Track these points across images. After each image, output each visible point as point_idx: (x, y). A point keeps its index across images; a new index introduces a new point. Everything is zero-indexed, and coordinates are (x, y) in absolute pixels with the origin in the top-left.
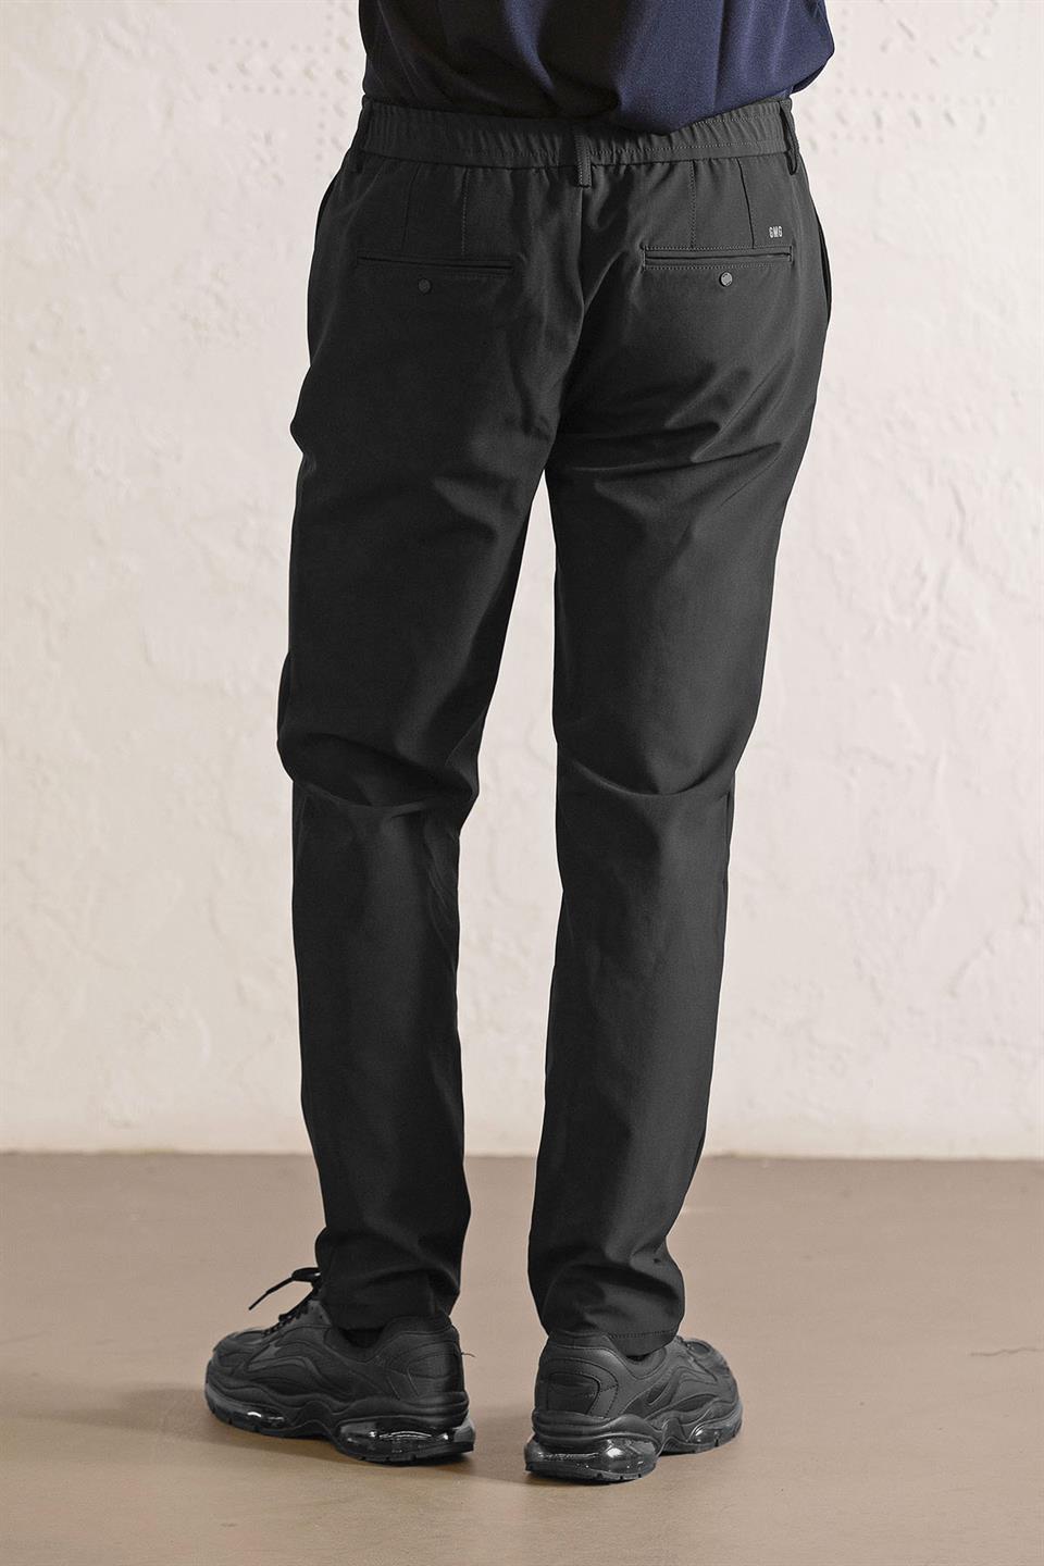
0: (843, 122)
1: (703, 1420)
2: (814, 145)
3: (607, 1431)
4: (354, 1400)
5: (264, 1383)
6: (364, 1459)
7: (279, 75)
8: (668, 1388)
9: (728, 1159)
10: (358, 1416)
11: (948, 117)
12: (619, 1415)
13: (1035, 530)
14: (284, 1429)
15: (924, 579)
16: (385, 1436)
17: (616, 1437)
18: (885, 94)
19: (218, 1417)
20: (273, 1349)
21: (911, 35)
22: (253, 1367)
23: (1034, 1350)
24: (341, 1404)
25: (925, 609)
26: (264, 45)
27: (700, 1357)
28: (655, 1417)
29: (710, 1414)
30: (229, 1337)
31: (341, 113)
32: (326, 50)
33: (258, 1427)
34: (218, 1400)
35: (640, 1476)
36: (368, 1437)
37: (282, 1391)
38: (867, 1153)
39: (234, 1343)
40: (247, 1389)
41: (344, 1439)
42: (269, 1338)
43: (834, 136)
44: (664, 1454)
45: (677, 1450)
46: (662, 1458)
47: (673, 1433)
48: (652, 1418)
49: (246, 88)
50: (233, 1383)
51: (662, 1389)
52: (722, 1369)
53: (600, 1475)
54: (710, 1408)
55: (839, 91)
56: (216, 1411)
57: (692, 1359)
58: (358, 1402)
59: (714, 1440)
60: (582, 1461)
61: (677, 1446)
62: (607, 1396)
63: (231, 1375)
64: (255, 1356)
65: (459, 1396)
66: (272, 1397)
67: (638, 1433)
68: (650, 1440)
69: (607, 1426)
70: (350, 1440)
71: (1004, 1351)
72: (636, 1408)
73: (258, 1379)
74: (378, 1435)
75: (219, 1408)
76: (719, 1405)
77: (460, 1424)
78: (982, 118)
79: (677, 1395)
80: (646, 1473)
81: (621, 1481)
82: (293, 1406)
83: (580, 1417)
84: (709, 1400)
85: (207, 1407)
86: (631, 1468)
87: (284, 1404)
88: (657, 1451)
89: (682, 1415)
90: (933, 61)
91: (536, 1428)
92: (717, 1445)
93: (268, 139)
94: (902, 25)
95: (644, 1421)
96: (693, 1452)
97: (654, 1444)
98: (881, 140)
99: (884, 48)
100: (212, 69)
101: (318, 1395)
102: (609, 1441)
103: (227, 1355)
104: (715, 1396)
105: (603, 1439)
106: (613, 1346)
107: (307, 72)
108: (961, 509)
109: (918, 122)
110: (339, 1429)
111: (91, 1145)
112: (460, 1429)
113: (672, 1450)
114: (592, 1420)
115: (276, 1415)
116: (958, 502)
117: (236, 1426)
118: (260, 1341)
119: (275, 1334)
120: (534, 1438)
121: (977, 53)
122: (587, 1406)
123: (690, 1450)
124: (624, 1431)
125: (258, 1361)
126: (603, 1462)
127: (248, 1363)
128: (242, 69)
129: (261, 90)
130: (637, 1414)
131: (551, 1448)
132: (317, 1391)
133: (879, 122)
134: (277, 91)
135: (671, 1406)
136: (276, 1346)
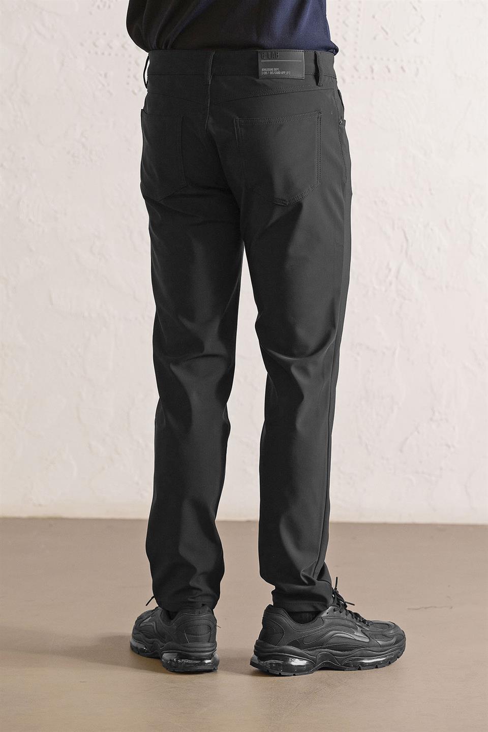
0: (357, 70)
2: (344, 81)
4: (166, 642)
7: (111, 48)
10: (167, 650)
11: (402, 68)
13: (439, 249)
14: (148, 654)
15: (390, 270)
18: (375, 59)
20: (149, 618)
21: (387, 33)
23: (435, 607)
24: (162, 644)
25: (391, 283)
26: (105, 34)
31: (138, 64)
33: (139, 652)
37: (147, 637)
38: (363, 520)
40: (138, 635)
43: (353, 77)
49: (96, 53)
50: (136, 632)
55: (355, 57)
66: (144, 639)
71: (423, 608)
73: (142, 631)
78: (418, 70)
82: (151, 644)
90: (396, 44)
93: (106, 75)
94: (382, 28)
98: (373, 78)
99: (375, 38)
100: (82, 45)
101: (156, 639)
107: (123, 46)
108: (407, 240)
109: (389, 70)
110: (162, 655)
111: (24, 515)
116: (406, 238)
121: (415, 41)
125: (143, 623)
128: (95, 45)
129: (103, 54)
132: (156, 637)
133: (372, 71)
134: (110, 54)
136: (151, 617)
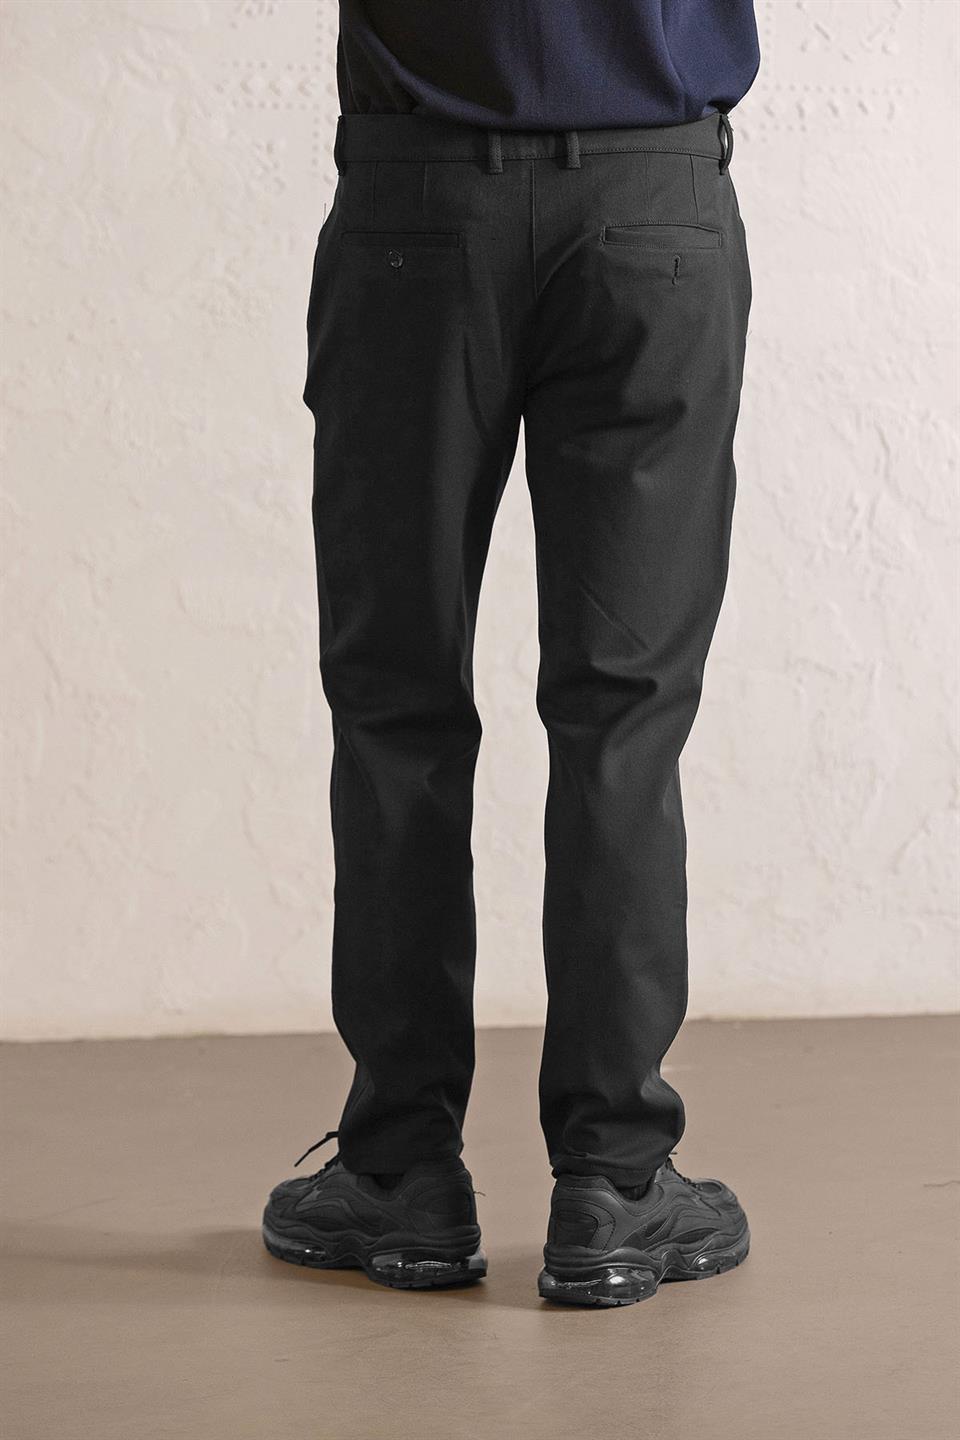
0: (770, 113)
1: (706, 1250)
2: (745, 136)
3: (607, 1261)
4: (381, 1235)
5: (306, 1222)
6: (391, 1286)
7: (277, 92)
8: (667, 1224)
9: (706, 1022)
10: (387, 1248)
11: (861, 105)
12: (617, 1248)
13: (951, 463)
14: (326, 1262)
15: (856, 510)
16: (411, 1266)
17: (616, 1266)
18: (806, 89)
19: (272, 1253)
20: (316, 1193)
21: (827, 37)
22: (299, 1209)
24: (369, 1238)
25: (858, 537)
26: (263, 66)
27: (707, 1195)
28: (654, 1249)
29: (711, 1245)
30: (282, 1185)
32: (317, 68)
33: (304, 1261)
34: (272, 1239)
35: (638, 1301)
36: (396, 1267)
37: (322, 1229)
38: (825, 1012)
39: (286, 1189)
40: (295, 1228)
41: (374, 1270)
42: (312, 1184)
43: (763, 127)
44: (665, 1281)
45: (680, 1277)
46: (664, 1285)
47: (674, 1262)
48: (650, 1251)
49: (249, 105)
50: (283, 1223)
51: (661, 1223)
52: (732, 1205)
53: (598, 1300)
54: (711, 1240)
55: (765, 88)
56: (271, 1248)
57: (698, 1197)
58: (384, 1237)
59: (715, 1268)
60: (585, 1289)
61: (679, 1273)
62: (604, 1231)
63: (281, 1217)
64: (301, 1200)
65: (473, 1230)
66: (315, 1235)
67: (640, 1264)
68: (649, 1269)
69: (605, 1257)
70: (379, 1269)
71: (953, 1181)
72: (634, 1242)
73: (304, 1219)
74: (404, 1265)
75: (273, 1246)
76: (721, 1238)
77: (473, 1253)
78: (892, 107)
79: (675, 1229)
80: (644, 1298)
81: (619, 1305)
82: (334, 1241)
83: (583, 1249)
84: (711, 1233)
85: (263, 1246)
86: (633, 1293)
87: (324, 1239)
88: (657, 1279)
89: (683, 1247)
90: (846, 57)
91: (547, 1260)
92: (718, 1272)
93: (270, 149)
94: (818, 28)
95: (642, 1253)
96: (695, 1279)
97: (654, 1272)
98: (803, 129)
99: (803, 49)
100: (219, 89)
101: (353, 1231)
102: (611, 1271)
103: (279, 1199)
104: (717, 1230)
105: (602, 1268)
106: (611, 1188)
107: (301, 88)
108: (887, 449)
109: (835, 111)
110: (370, 1261)
111: (148, 1030)
112: (473, 1258)
113: (676, 1277)
114: (591, 1251)
115: (320, 1249)
116: (883, 442)
117: (287, 1261)
118: (305, 1186)
119: (318, 1179)
120: (545, 1269)
121: (884, 49)
122: (587, 1240)
123: (693, 1276)
124: (621, 1262)
125: (305, 1203)
126: (606, 1289)
127: (294, 1208)
128: (245, 87)
129: (262, 105)
130: (635, 1247)
131: (560, 1278)
132: (353, 1228)
133: (801, 113)
134: (276, 106)
135: (671, 1238)
136: (318, 1189)
